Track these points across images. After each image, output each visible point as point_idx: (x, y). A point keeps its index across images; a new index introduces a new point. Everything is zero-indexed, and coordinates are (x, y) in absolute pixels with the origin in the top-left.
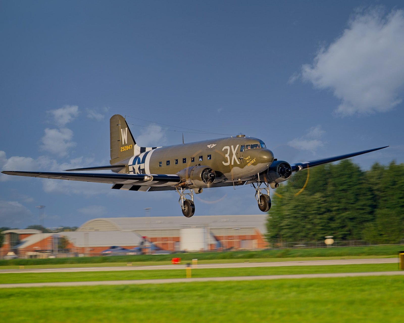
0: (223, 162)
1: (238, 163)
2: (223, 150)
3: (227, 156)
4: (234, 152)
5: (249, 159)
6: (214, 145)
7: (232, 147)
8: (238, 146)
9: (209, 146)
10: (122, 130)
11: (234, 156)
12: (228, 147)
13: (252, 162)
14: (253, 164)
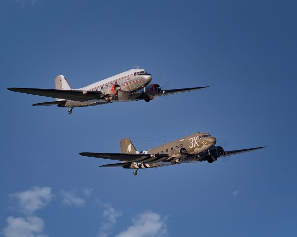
0: (190, 147)
1: (198, 145)
2: (189, 140)
3: (192, 143)
4: (195, 140)
5: (204, 142)
6: (183, 139)
7: (194, 138)
8: (197, 137)
9: (181, 140)
10: (128, 145)
11: (196, 142)
12: (192, 139)
13: (206, 143)
14: (206, 145)
